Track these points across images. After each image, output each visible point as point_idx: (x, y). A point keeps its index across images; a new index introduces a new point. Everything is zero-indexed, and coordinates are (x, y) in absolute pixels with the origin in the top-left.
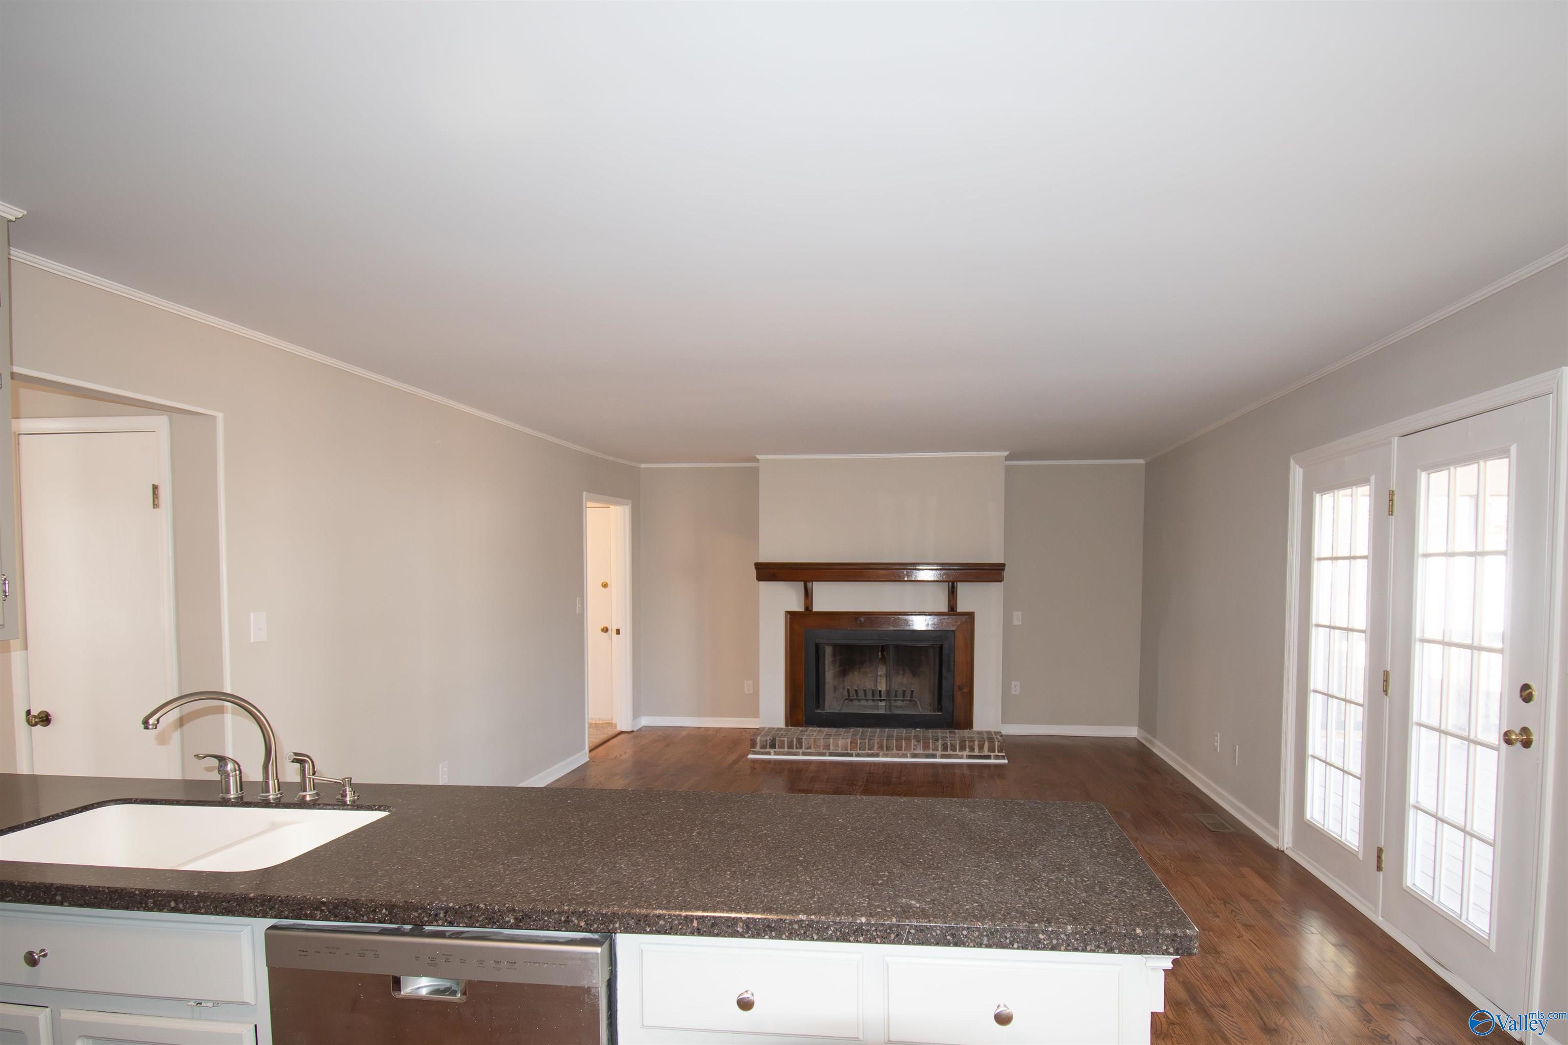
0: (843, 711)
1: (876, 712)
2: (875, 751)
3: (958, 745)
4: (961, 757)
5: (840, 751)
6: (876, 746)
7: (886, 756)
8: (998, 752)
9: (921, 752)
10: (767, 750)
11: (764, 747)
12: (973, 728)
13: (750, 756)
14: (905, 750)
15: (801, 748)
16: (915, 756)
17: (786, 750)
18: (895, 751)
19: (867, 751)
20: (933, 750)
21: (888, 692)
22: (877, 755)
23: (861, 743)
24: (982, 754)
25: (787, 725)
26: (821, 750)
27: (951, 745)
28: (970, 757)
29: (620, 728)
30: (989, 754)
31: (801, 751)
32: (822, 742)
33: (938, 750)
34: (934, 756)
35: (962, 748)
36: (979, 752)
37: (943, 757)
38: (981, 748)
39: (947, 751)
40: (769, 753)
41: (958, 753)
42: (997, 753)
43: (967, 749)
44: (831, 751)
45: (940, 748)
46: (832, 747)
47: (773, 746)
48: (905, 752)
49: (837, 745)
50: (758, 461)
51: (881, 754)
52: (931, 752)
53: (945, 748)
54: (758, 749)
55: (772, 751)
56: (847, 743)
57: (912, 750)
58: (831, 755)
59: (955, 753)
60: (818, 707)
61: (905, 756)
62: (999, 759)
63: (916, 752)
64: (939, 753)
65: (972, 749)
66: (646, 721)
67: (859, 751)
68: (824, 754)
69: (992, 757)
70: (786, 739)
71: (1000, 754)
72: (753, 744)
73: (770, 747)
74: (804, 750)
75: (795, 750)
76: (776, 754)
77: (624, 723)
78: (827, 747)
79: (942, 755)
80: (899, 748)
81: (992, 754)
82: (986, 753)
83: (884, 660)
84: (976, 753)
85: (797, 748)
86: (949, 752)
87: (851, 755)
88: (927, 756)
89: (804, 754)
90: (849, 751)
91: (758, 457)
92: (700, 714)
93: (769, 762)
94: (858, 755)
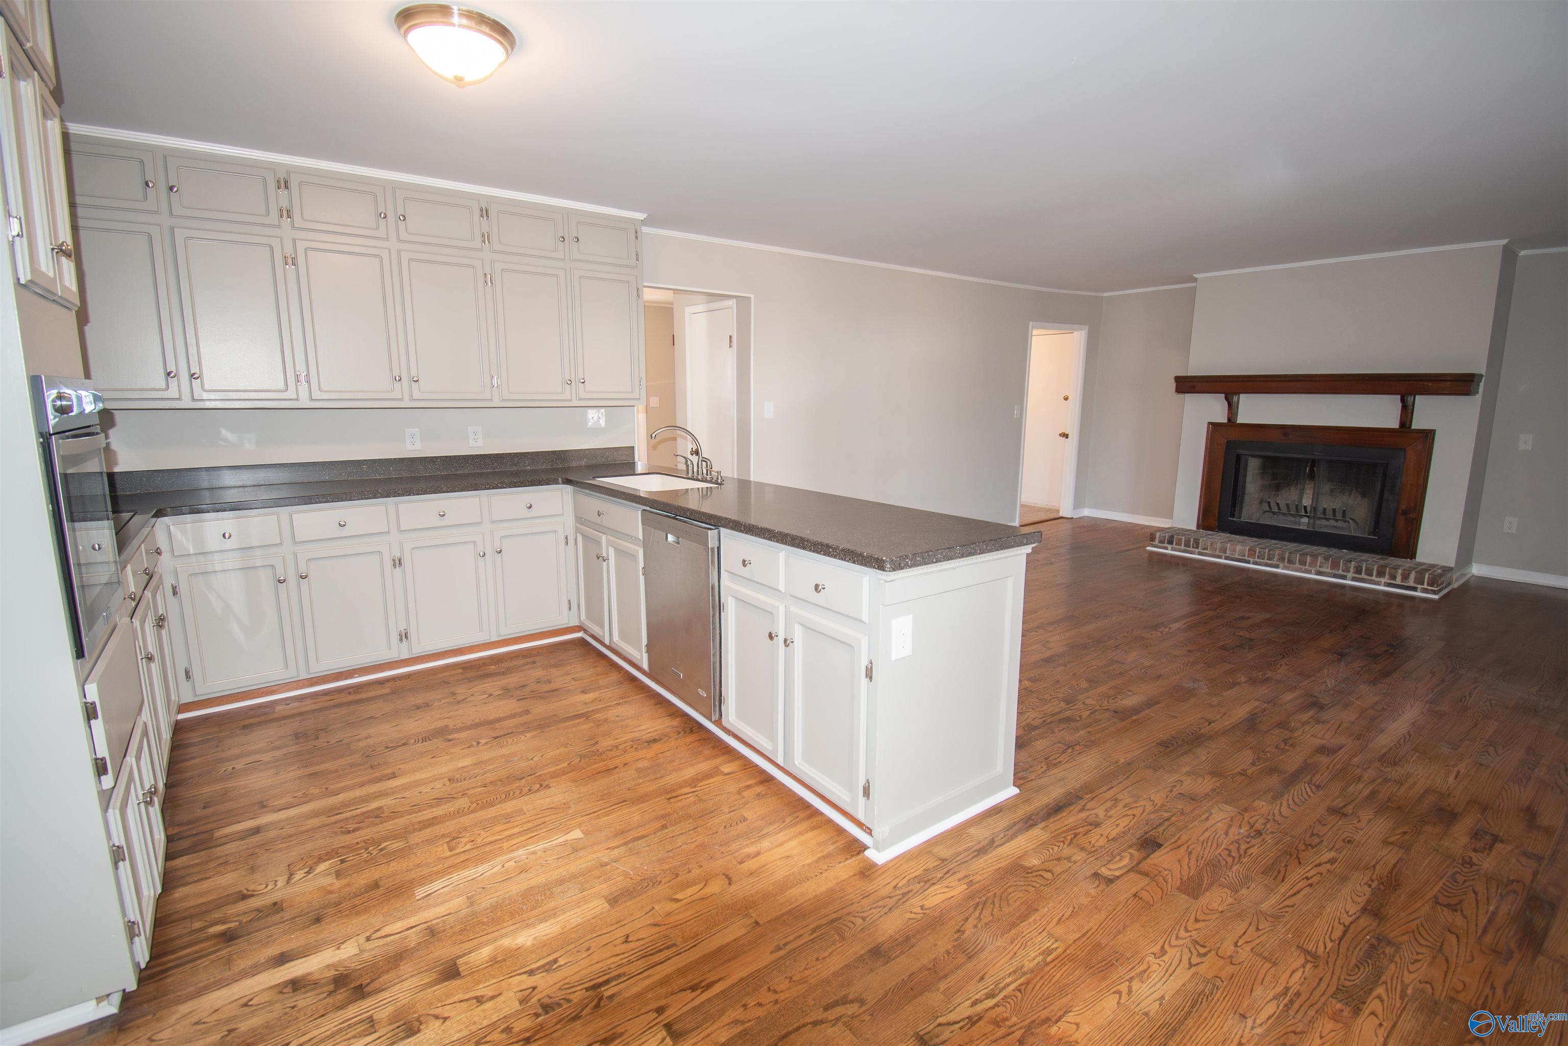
0: (1261, 522)
1: (1297, 527)
2: (1274, 562)
3: (1375, 570)
4: (1378, 584)
5: (1237, 556)
6: (1276, 558)
7: (1285, 568)
8: (1428, 585)
9: (1329, 570)
10: (1164, 545)
11: (1161, 542)
12: (1415, 558)
13: (1149, 548)
14: (1309, 566)
15: (1197, 548)
16: (1319, 573)
17: (1183, 547)
18: (1297, 565)
19: (1266, 561)
20: (1343, 571)
21: (1314, 509)
22: (1277, 567)
23: (1259, 552)
24: (1405, 584)
25: (1198, 527)
26: (1217, 553)
27: (1367, 569)
28: (1389, 585)
29: (1061, 514)
30: (1415, 585)
31: (1197, 550)
32: (1219, 545)
33: (1349, 572)
34: (1344, 577)
35: (1381, 574)
36: (1402, 582)
37: (1354, 579)
38: (1405, 577)
39: (1361, 574)
40: (1166, 548)
41: (1374, 578)
42: (1425, 586)
43: (1387, 576)
44: (1227, 555)
45: (1352, 570)
46: (1228, 552)
47: (1170, 542)
48: (1309, 568)
49: (1234, 550)
50: (1195, 280)
51: (1281, 565)
52: (1340, 572)
53: (1358, 570)
54: (1156, 543)
55: (1169, 547)
56: (1245, 550)
57: (1318, 567)
58: (1226, 558)
59: (1370, 578)
60: (1233, 516)
61: (1309, 572)
62: (1427, 593)
63: (1322, 570)
64: (1350, 575)
65: (1393, 577)
66: (1087, 512)
67: (1256, 559)
68: (1220, 557)
69: (1419, 590)
70: (1183, 538)
71: (1430, 588)
72: (1152, 538)
73: (1168, 543)
74: (1200, 550)
75: (1191, 549)
76: (1173, 549)
77: (1066, 510)
78: (1225, 551)
79: (1353, 577)
80: (1302, 563)
81: (1419, 586)
82: (1411, 583)
83: (1312, 476)
84: (1398, 581)
85: (1193, 547)
86: (1363, 576)
87: (1248, 562)
88: (1335, 576)
89: (1200, 554)
90: (1246, 558)
91: (1196, 276)
92: (1133, 511)
93: (1165, 555)
94: (1255, 563)
